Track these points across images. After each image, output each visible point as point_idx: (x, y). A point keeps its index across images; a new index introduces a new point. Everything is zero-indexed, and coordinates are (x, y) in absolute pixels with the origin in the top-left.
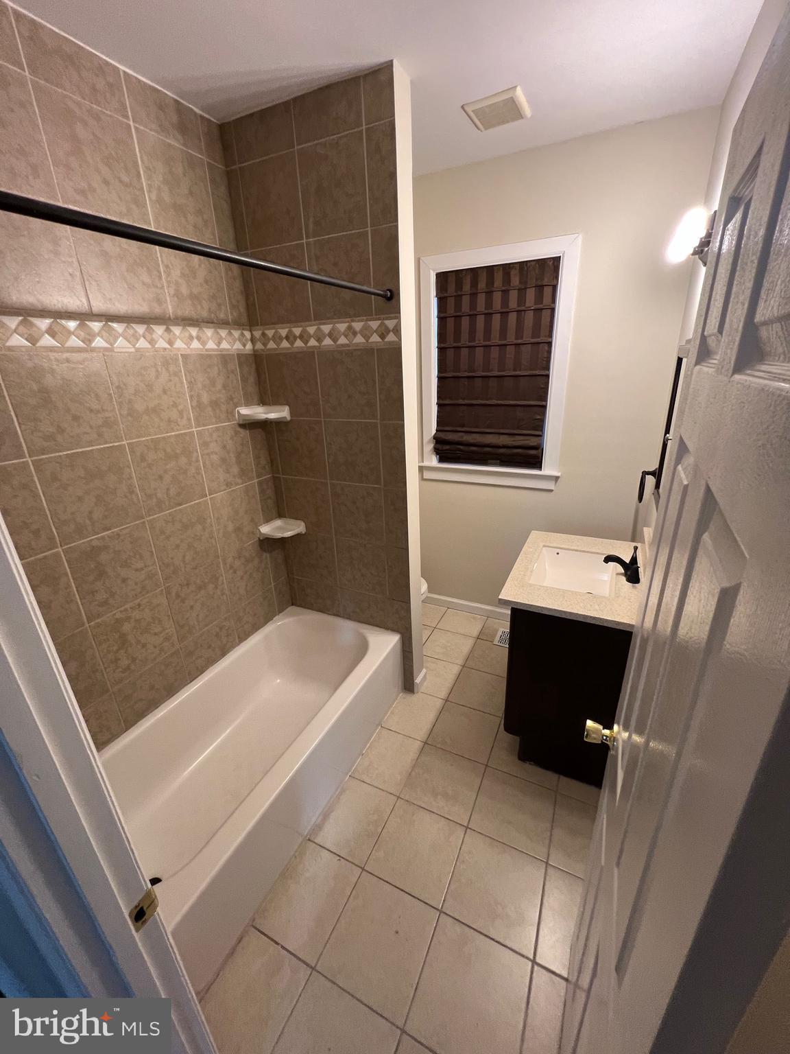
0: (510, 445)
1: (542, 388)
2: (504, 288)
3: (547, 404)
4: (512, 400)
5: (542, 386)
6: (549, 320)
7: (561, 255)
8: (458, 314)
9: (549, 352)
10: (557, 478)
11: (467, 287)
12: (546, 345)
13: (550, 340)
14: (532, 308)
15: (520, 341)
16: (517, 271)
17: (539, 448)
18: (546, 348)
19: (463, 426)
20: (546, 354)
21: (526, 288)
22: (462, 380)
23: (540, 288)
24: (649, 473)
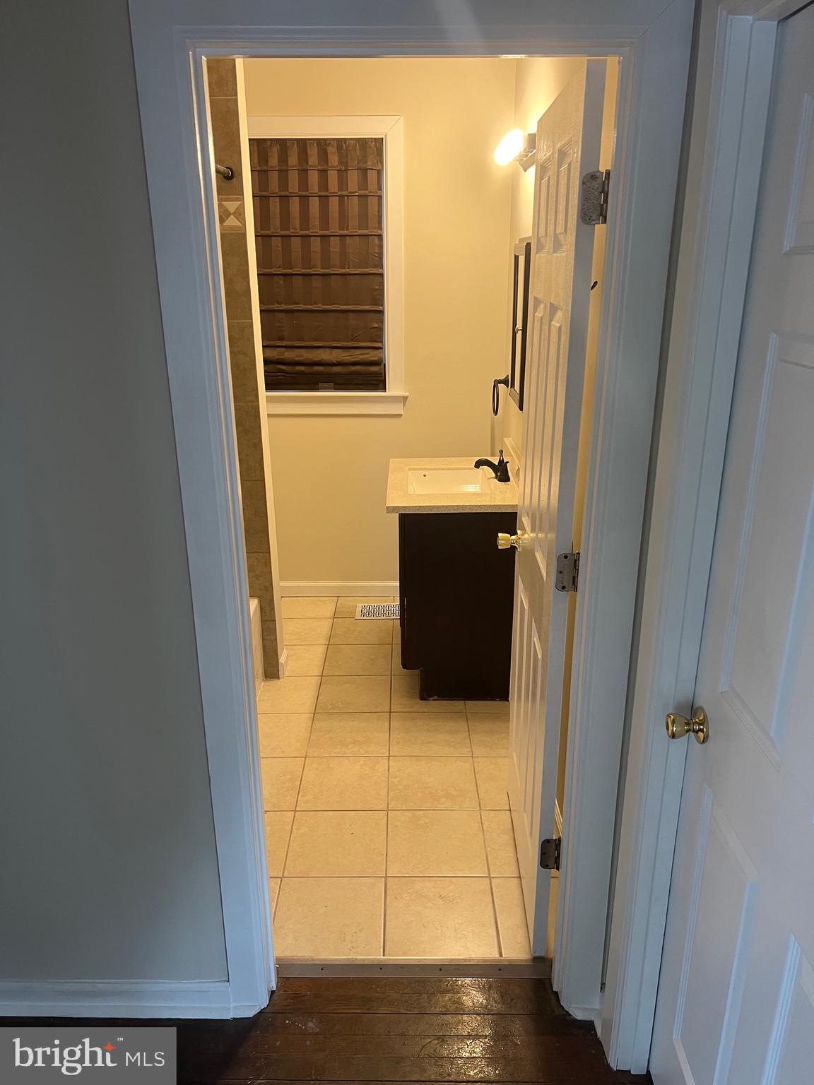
0: (346, 361)
1: (377, 289)
2: (320, 168)
3: (384, 308)
4: (343, 305)
5: (377, 287)
6: (376, 209)
7: (384, 137)
8: (265, 194)
9: (381, 247)
10: (405, 399)
11: (274, 161)
12: (376, 238)
13: (379, 232)
14: (357, 194)
15: (345, 232)
16: (335, 150)
17: (380, 363)
18: (377, 242)
19: (282, 339)
20: (377, 248)
21: (347, 170)
22: (276, 278)
23: (365, 171)
24: (500, 382)
